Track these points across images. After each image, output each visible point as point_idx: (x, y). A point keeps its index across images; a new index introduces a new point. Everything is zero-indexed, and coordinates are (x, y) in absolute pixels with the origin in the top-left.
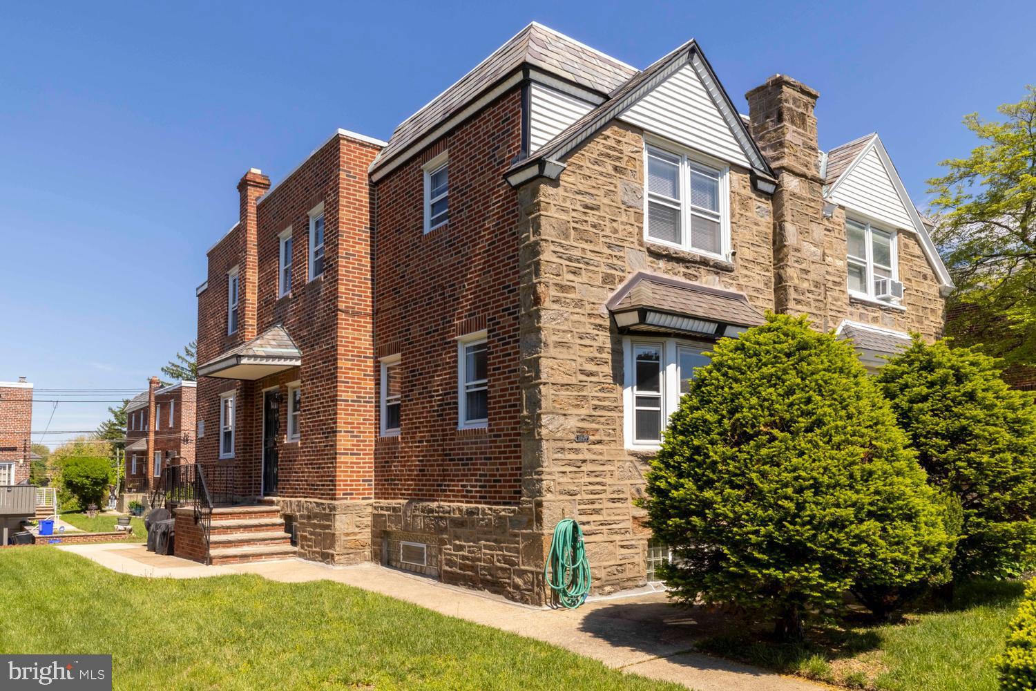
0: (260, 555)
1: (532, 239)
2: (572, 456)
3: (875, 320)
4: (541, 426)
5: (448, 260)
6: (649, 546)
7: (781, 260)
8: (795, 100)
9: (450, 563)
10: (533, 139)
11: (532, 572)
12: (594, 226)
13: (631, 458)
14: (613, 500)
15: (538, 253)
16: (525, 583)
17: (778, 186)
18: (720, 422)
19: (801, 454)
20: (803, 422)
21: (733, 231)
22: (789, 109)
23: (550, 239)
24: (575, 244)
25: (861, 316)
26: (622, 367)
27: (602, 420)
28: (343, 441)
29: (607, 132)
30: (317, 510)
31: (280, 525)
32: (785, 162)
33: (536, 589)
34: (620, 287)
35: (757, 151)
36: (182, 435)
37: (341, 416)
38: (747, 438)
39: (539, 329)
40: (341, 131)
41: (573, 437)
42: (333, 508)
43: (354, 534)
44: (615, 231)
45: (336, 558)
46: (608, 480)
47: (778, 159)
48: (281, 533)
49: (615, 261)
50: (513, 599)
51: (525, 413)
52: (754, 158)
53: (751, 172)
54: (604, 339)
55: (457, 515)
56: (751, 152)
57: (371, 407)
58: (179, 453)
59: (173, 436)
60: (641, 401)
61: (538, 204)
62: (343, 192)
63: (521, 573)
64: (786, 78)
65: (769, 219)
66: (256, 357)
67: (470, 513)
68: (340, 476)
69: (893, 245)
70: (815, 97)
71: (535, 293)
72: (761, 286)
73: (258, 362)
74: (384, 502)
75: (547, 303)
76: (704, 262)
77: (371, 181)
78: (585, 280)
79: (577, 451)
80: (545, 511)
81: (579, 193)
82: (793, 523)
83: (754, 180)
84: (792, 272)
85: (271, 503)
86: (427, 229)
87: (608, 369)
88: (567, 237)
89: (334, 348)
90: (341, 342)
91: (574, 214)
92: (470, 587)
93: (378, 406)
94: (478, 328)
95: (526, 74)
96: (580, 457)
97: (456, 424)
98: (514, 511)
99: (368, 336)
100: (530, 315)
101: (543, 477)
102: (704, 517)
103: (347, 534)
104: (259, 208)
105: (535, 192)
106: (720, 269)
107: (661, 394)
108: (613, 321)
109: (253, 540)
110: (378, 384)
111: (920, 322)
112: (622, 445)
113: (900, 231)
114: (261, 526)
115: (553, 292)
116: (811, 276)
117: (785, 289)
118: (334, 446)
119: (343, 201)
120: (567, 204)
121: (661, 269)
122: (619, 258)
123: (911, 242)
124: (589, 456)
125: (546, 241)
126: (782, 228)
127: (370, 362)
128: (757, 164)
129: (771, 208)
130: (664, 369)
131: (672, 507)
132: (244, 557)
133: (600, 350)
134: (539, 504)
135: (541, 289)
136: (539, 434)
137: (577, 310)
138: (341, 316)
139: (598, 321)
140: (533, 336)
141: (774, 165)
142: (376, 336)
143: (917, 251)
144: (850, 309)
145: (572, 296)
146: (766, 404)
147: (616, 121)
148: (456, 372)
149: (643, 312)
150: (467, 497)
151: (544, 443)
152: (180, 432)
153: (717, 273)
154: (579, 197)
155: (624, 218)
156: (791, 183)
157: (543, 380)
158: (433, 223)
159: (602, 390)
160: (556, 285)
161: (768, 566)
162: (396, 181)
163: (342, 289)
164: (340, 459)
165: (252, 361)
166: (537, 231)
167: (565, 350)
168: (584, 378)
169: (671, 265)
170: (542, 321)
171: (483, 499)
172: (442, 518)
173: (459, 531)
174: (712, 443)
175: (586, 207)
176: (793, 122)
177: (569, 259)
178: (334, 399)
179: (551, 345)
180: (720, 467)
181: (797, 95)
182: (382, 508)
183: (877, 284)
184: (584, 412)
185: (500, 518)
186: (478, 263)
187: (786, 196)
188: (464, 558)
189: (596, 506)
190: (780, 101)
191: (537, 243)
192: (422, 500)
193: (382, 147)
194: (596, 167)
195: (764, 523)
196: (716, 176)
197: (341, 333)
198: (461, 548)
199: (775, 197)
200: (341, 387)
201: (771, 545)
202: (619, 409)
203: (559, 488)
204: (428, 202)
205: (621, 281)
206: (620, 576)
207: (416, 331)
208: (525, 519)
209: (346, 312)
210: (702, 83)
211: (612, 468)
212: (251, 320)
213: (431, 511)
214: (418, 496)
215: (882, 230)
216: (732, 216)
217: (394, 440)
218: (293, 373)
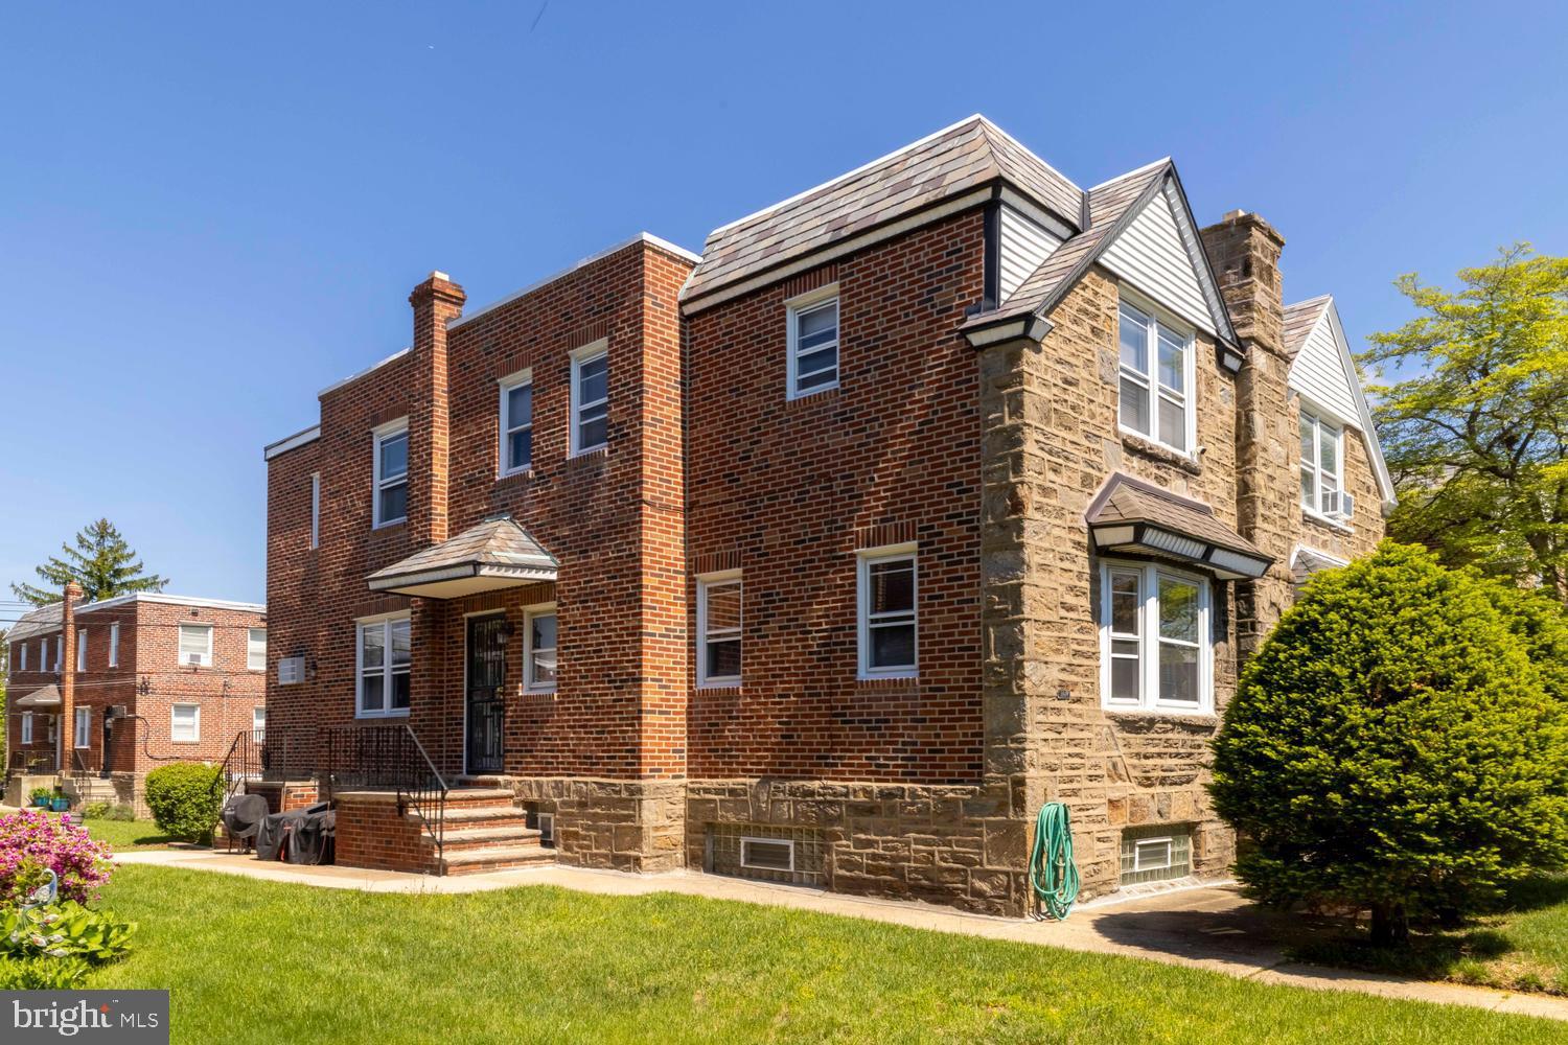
0: (508, 861)
1: (1008, 422)
2: (1053, 718)
3: (1324, 544)
4: (1023, 677)
5: (837, 439)
6: (1124, 838)
7: (1249, 462)
8: (1264, 247)
9: (847, 864)
10: (1003, 284)
11: (1007, 874)
12: (1073, 408)
13: (1110, 722)
14: (1091, 778)
15: (1020, 442)
16: (994, 888)
17: (1245, 362)
18: (1353, 676)
19: (1468, 717)
20: (1463, 679)
21: (1199, 420)
22: (1258, 259)
23: (1034, 423)
24: (1056, 432)
25: (1313, 540)
26: (1099, 599)
27: (1081, 670)
28: (650, 694)
29: (1085, 280)
30: (601, 794)
31: (520, 817)
32: (1255, 330)
33: (1013, 895)
34: (1098, 491)
35: (1226, 315)
36: (139, 679)
37: (648, 658)
38: (1395, 698)
39: (1021, 546)
40: (647, 237)
41: (1054, 692)
42: (640, 791)
43: (664, 827)
44: (1093, 416)
45: (644, 862)
46: (1086, 752)
47: (1244, 325)
48: (521, 830)
49: (1094, 458)
50: (972, 909)
51: (994, 659)
52: (1221, 323)
53: (1216, 341)
54: (1082, 562)
55: (861, 798)
56: (1219, 315)
57: (682, 645)
58: (132, 709)
59: (117, 683)
60: (1118, 645)
61: (1020, 374)
62: (648, 328)
63: (986, 876)
64: (1257, 218)
65: (1230, 407)
66: (500, 565)
67: (887, 795)
68: (647, 744)
69: (1339, 444)
70: (1281, 244)
71: (1014, 495)
72: (1224, 495)
73: (502, 573)
74: (707, 782)
75: (1030, 512)
76: (1174, 462)
77: (682, 313)
78: (1065, 481)
79: (1058, 711)
80: (1028, 791)
81: (1060, 361)
82: (1471, 798)
83: (1221, 352)
84: (1259, 479)
85: (494, 785)
86: (792, 393)
87: (1085, 602)
88: (1048, 423)
89: (636, 558)
90: (647, 548)
91: (1055, 390)
92: (887, 897)
93: (692, 644)
94: (900, 538)
95: (996, 192)
96: (1061, 719)
97: (855, 672)
98: (972, 792)
99: (679, 541)
100: (1003, 526)
101: (1028, 745)
102: (1346, 794)
103: (656, 829)
104: (450, 335)
105: (1015, 358)
106: (1189, 471)
107: (1139, 637)
108: (1092, 538)
109: (493, 839)
110: (692, 610)
111: (1364, 549)
112: (1099, 704)
113: (1347, 427)
114: (496, 818)
115: (1036, 497)
116: (1277, 485)
117: (1252, 500)
118: (636, 700)
119: (648, 341)
120: (1048, 377)
121: (1134, 468)
122: (1097, 452)
123: (1357, 443)
124: (1070, 719)
125: (1029, 425)
126: (1249, 419)
127: (681, 580)
128: (1225, 332)
129: (1234, 392)
130: (1144, 604)
131: (1292, 781)
132: (489, 864)
133: (1080, 575)
134: (1021, 782)
135: (1022, 491)
136: (1019, 688)
137: (1058, 522)
138: (647, 510)
139: (1078, 537)
140: (1009, 556)
141: (1242, 333)
142: (689, 541)
143: (1363, 457)
144: (1303, 529)
145: (1053, 502)
146: (1415, 655)
147: (1096, 266)
148: (853, 599)
149: (1140, 527)
150: (878, 773)
151: (1027, 699)
152: (133, 675)
153: (1185, 477)
154: (1059, 367)
155: (1100, 399)
156: (1259, 359)
157: (1026, 616)
158: (803, 384)
159: (1081, 630)
160: (1039, 486)
161: (1434, 850)
162: (729, 317)
163: (647, 470)
164: (647, 719)
165: (494, 572)
166: (1017, 409)
167: (1046, 575)
168: (1063, 613)
169: (1145, 463)
170: (1025, 535)
171: (909, 775)
172: (831, 803)
173: (864, 820)
174: (1345, 702)
175: (1066, 381)
176: (1261, 277)
177: (1050, 453)
178: (636, 633)
179: (1034, 569)
180: (1362, 732)
181: (1266, 240)
182: (707, 791)
183: (1325, 497)
184: (1064, 659)
185: (946, 801)
186: (900, 448)
187: (1255, 377)
188: (874, 857)
189: (1075, 785)
190: (1248, 247)
191: (1018, 428)
192: (788, 779)
193: (695, 264)
194: (1075, 327)
195: (1432, 798)
196: (1181, 344)
197: (647, 535)
198: (870, 844)
199: (1240, 377)
200: (647, 614)
201: (1443, 826)
202: (1094, 656)
203: (1042, 761)
204: (793, 353)
205: (1098, 483)
206: (1096, 878)
207: (772, 538)
208: (994, 802)
209: (652, 505)
210: (1174, 218)
211: (1091, 735)
212: (441, 508)
213: (812, 793)
214: (775, 772)
215: (1331, 426)
216: (1199, 400)
217: (731, 694)
218: (541, 591)
